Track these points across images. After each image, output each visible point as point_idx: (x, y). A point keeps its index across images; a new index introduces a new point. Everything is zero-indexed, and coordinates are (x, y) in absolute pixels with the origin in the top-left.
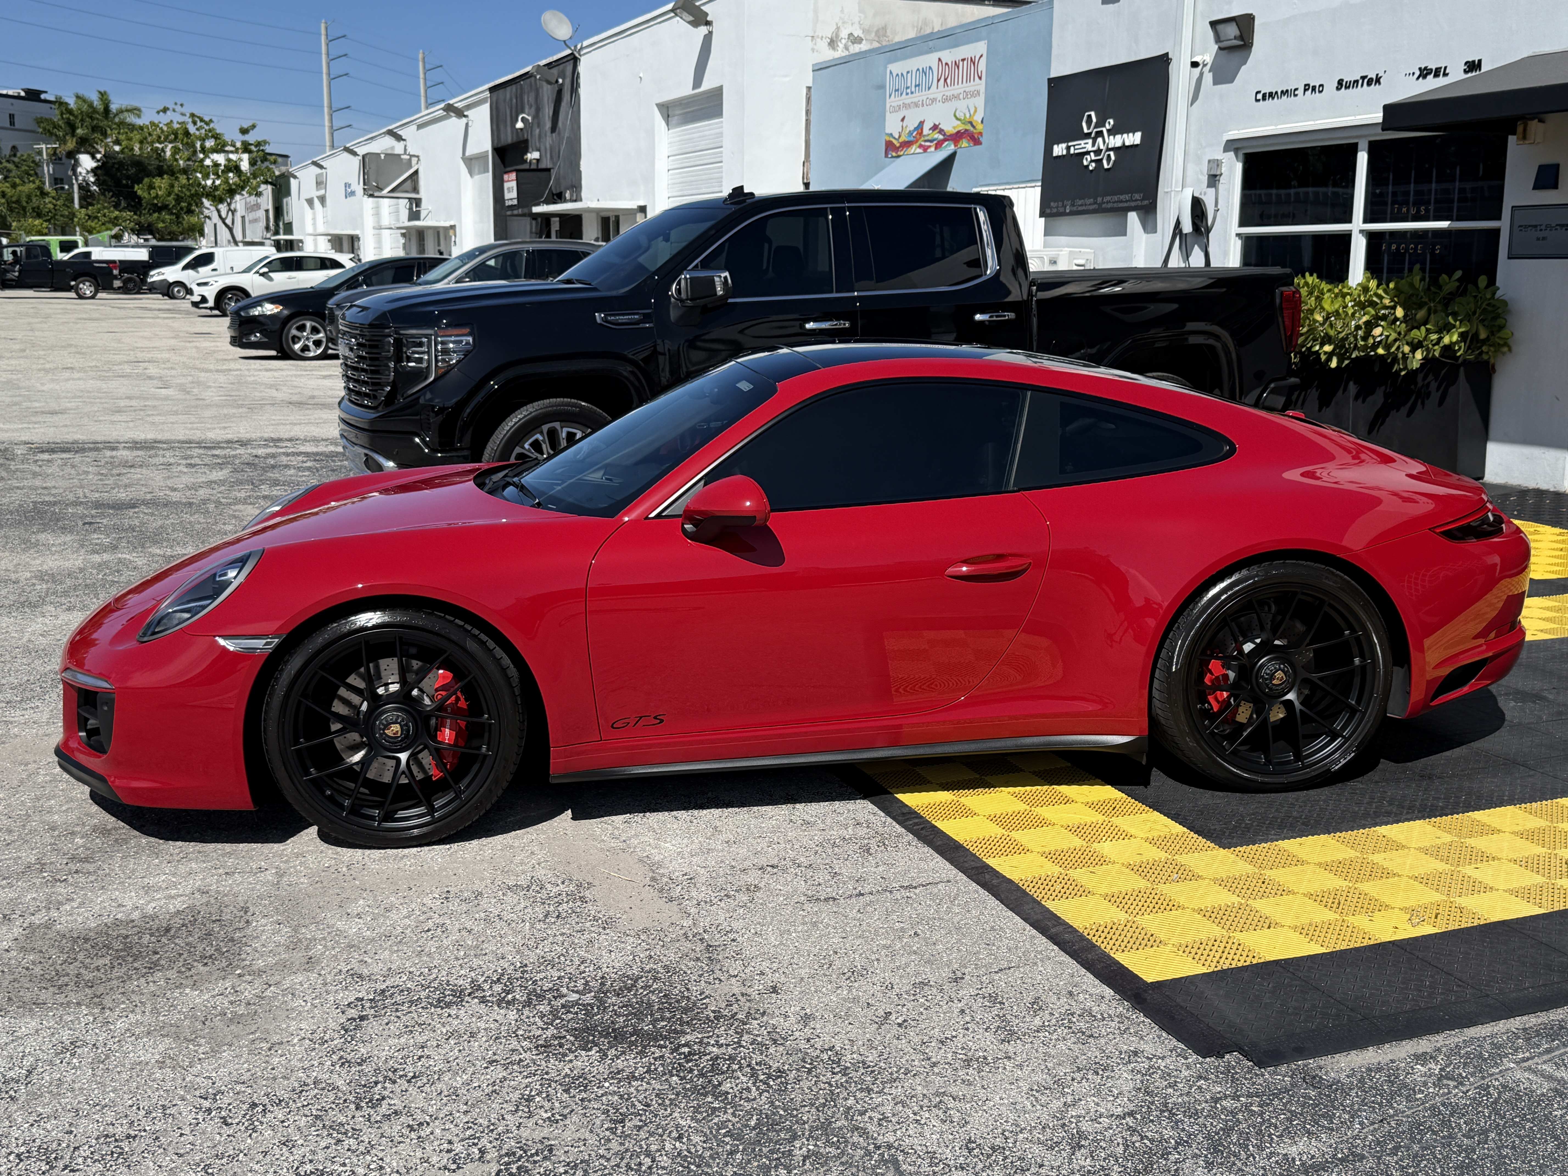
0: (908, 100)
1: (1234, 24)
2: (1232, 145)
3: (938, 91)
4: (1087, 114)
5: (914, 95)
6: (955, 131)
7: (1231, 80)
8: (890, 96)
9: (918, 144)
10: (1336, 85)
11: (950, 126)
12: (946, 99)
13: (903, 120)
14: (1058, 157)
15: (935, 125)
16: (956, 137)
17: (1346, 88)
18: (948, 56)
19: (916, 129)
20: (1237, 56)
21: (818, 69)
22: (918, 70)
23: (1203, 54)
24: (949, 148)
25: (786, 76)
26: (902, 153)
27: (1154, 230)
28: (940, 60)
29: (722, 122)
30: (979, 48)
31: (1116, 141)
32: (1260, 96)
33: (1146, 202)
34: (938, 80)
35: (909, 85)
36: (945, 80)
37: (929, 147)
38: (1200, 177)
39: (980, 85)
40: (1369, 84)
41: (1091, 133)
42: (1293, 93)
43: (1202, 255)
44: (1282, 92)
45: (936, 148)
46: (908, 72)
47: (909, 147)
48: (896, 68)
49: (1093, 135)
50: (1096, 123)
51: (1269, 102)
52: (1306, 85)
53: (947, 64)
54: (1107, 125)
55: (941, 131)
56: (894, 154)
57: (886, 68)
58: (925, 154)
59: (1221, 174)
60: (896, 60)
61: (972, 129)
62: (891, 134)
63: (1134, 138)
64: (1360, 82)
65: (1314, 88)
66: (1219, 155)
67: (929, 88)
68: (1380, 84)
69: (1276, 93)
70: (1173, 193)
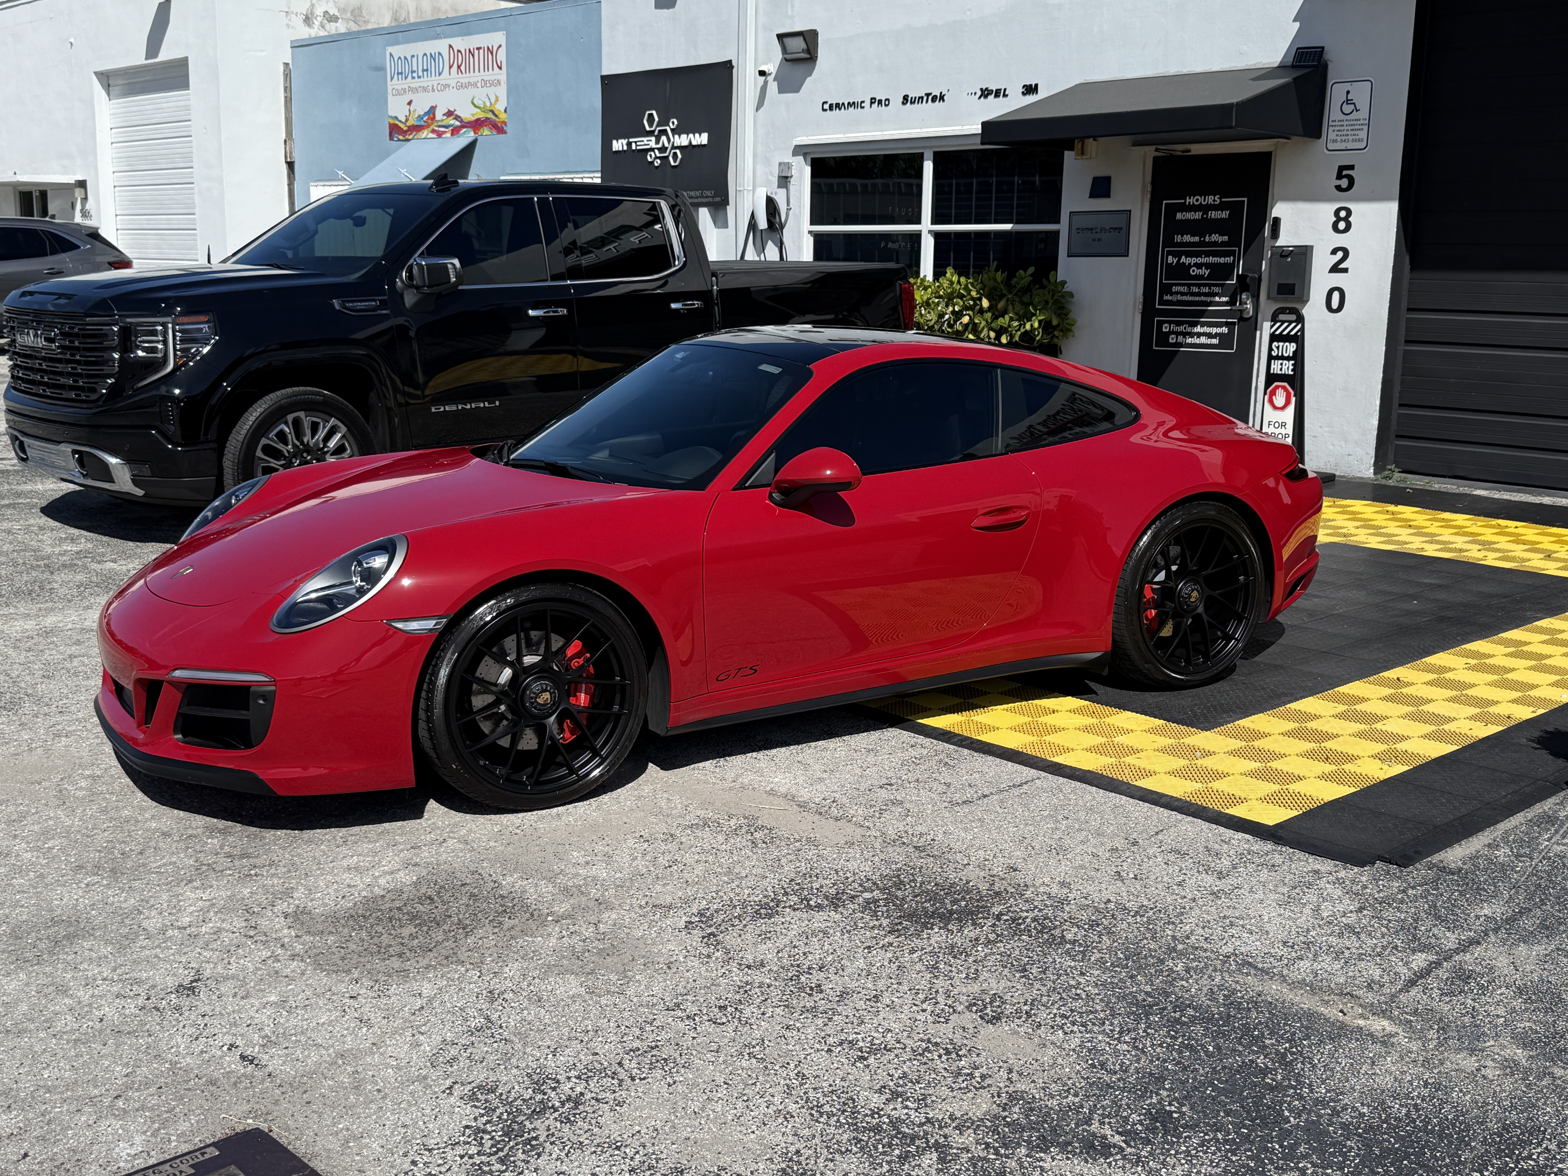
0: (417, 83)
1: (801, 39)
2: (799, 150)
3: (452, 77)
4: (648, 112)
5: (422, 79)
6: (473, 119)
7: (797, 90)
8: (392, 79)
9: (430, 129)
10: (901, 100)
11: (468, 113)
12: (462, 86)
13: (410, 103)
14: (617, 152)
15: (449, 111)
16: (476, 125)
17: (911, 103)
18: (460, 43)
19: (426, 113)
20: (801, 68)
21: (297, 46)
22: (425, 54)
23: (766, 64)
24: (466, 137)
25: (262, 51)
26: (411, 137)
27: (725, 225)
28: (450, 46)
29: (189, 94)
30: (497, 39)
31: (683, 140)
32: (826, 106)
33: (718, 199)
34: (451, 67)
35: (415, 68)
36: (459, 67)
37: (445, 132)
38: (770, 178)
39: (502, 76)
40: (934, 100)
41: (653, 132)
42: (860, 105)
43: (776, 250)
44: (849, 103)
45: (452, 134)
46: (413, 56)
47: (419, 131)
48: (398, 51)
49: (656, 133)
50: (659, 122)
51: (836, 112)
52: (872, 99)
53: (459, 51)
54: (671, 124)
55: (457, 118)
56: (401, 137)
57: (385, 50)
58: (440, 140)
59: (792, 176)
60: (397, 43)
61: (494, 117)
62: (396, 118)
63: (702, 139)
64: (925, 98)
65: (880, 102)
66: (788, 158)
67: (440, 74)
68: (944, 100)
69: (843, 104)
70: (745, 192)
